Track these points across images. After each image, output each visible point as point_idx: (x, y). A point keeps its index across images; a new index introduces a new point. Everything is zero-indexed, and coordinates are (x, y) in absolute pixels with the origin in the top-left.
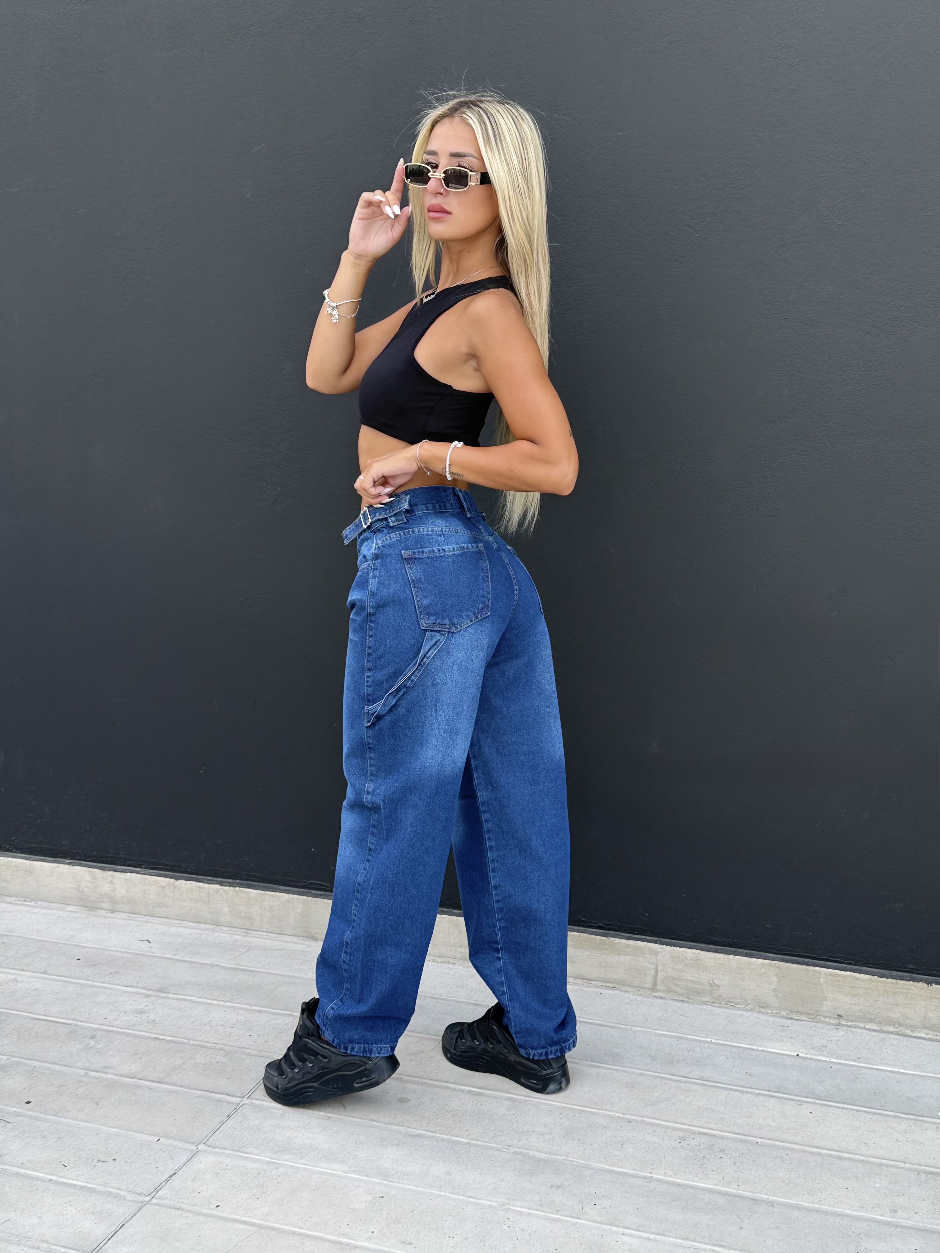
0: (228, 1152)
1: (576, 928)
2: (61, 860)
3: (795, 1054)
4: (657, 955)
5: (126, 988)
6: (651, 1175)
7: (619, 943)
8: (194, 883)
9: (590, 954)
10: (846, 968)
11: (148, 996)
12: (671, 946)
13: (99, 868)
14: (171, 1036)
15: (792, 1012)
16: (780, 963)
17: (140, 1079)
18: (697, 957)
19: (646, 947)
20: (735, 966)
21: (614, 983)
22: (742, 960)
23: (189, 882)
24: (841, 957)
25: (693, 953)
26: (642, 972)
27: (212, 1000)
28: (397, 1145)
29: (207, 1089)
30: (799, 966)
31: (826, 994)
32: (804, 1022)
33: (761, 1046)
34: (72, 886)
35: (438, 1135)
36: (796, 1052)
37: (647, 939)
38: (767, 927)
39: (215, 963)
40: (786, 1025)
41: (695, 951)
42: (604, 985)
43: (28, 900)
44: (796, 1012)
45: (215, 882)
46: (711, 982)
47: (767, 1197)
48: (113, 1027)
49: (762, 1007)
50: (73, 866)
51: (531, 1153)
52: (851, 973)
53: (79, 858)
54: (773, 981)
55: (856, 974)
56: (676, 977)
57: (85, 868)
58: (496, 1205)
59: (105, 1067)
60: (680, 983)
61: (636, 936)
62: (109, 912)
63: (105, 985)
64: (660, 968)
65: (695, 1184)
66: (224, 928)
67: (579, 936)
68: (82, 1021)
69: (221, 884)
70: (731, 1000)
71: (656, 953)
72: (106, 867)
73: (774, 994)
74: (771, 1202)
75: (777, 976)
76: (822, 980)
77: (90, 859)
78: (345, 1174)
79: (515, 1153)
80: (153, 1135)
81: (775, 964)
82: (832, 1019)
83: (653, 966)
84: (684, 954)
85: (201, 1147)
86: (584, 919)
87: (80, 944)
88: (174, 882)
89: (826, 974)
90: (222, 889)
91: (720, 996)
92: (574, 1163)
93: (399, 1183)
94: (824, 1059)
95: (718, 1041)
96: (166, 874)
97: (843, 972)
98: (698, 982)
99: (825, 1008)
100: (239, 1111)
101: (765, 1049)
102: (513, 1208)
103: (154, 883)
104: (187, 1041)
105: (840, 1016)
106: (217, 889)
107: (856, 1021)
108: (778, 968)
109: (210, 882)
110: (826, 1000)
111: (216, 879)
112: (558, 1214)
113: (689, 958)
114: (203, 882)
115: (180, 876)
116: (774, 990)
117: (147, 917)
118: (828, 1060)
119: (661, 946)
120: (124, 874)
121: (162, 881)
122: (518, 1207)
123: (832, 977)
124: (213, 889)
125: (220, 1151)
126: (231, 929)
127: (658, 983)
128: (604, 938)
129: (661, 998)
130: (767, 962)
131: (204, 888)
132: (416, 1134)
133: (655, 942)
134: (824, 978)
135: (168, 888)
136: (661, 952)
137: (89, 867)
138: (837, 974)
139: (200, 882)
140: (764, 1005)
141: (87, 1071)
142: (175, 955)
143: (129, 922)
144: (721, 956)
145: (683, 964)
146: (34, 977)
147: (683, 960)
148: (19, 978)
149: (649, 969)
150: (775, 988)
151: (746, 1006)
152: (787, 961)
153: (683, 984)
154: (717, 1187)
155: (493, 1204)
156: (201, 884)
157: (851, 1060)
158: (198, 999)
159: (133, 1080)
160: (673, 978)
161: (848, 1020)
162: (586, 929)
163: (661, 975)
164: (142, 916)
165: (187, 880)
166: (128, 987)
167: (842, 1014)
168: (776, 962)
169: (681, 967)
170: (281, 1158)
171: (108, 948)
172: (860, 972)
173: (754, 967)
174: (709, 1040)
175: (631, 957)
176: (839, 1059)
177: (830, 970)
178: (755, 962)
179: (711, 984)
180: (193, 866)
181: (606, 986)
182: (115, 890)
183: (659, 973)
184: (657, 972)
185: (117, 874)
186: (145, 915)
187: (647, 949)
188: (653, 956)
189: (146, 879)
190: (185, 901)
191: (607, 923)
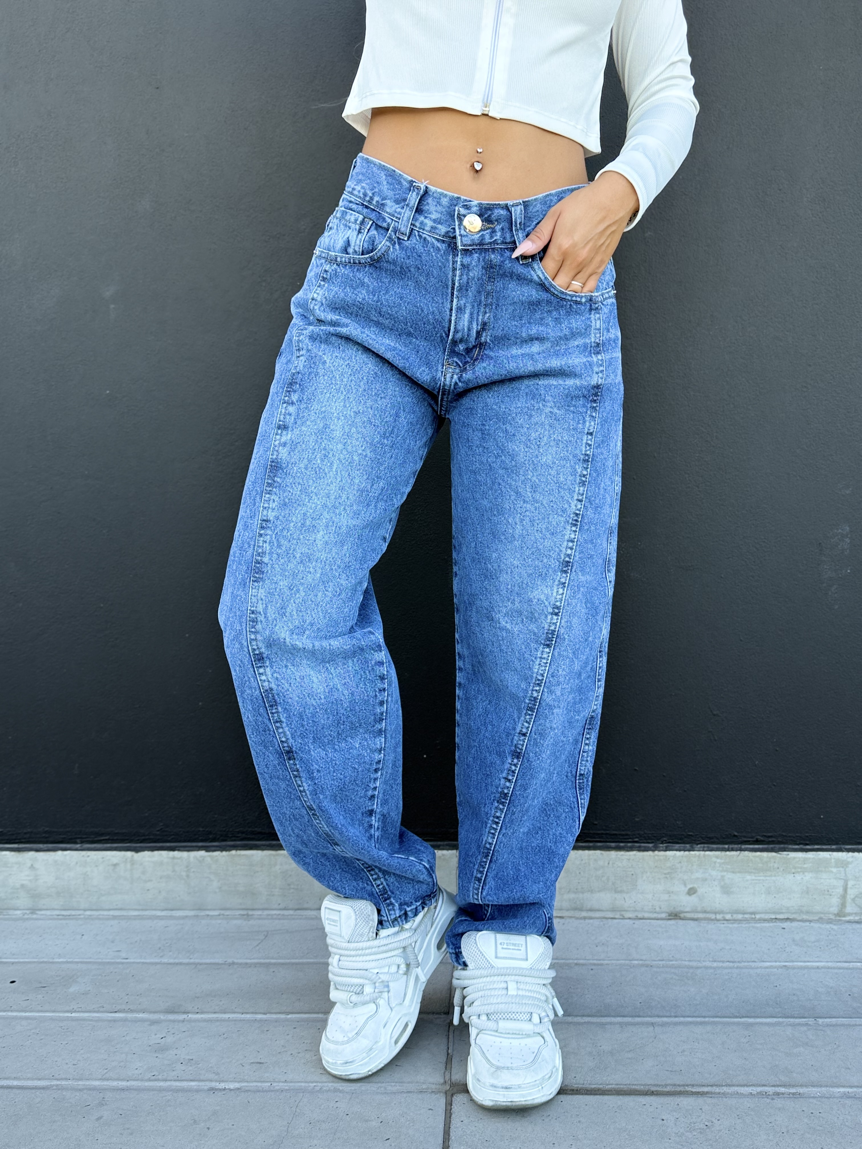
4: (847, 867)
7: (794, 858)
9: (754, 877)
11: (155, 1023)
19: (831, 859)
23: (156, 853)
26: (826, 892)
37: (823, 849)
42: (774, 917)
48: (127, 1080)
61: (808, 847)
62: (28, 912)
64: (850, 883)
68: (68, 1079)
69: (207, 849)
71: (845, 864)
83: (841, 883)
86: (736, 834)
88: (133, 856)
90: (209, 856)
96: (118, 846)
103: (99, 860)
106: (201, 857)
109: (186, 849)
114: (179, 850)
115: (141, 847)
117: (88, 913)
119: (851, 854)
120: (52, 853)
121: (113, 856)
124: (195, 857)
126: (222, 912)
128: (774, 854)
131: (180, 858)
135: (121, 865)
136: (852, 863)
139: (172, 851)
143: (64, 922)
149: (835, 887)
156: (176, 853)
158: (238, 1016)
163: (851, 893)
165: (151, 851)
166: (115, 1012)
175: (810, 875)
180: (158, 831)
181: (776, 919)
182: (37, 880)
183: (849, 891)
184: (845, 890)
185: (41, 855)
186: (85, 910)
187: (833, 860)
188: (841, 869)
189: (88, 856)
190: (150, 881)
191: (769, 834)
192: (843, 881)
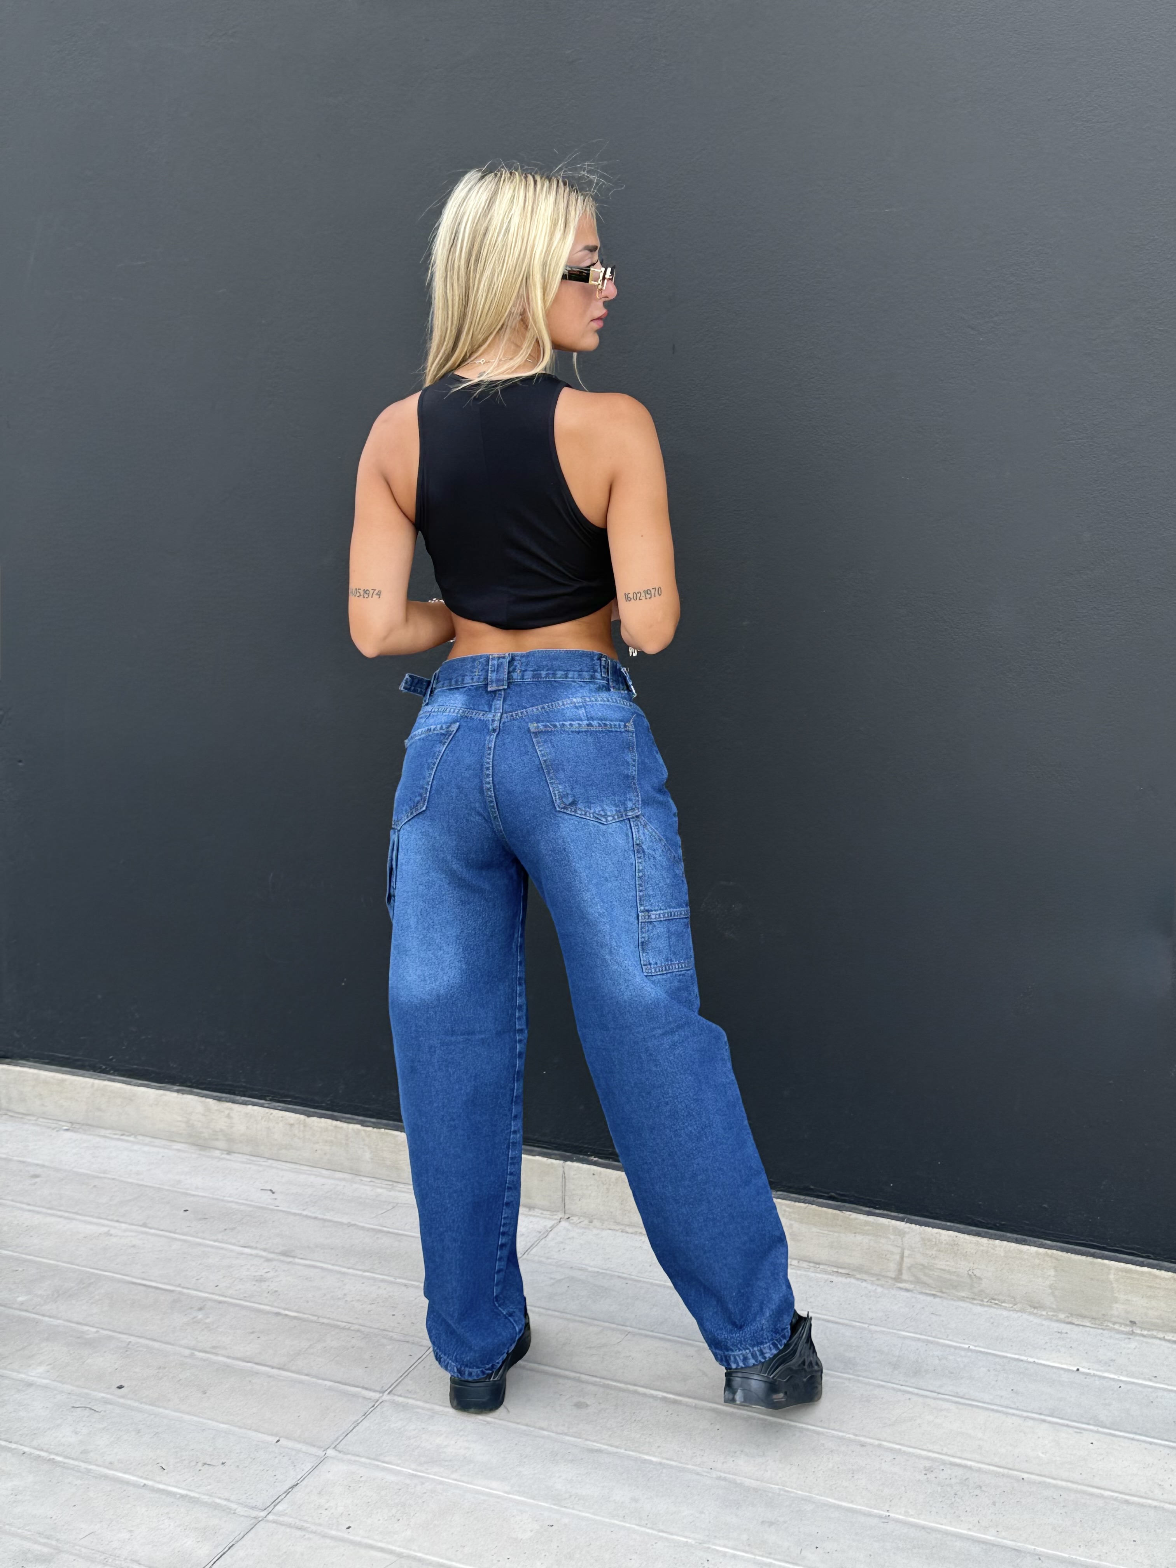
0: (363, 1460)
1: (802, 1197)
2: (168, 1086)
3: (1075, 1369)
4: (904, 1236)
5: (241, 1249)
6: (888, 1514)
7: (856, 1219)
8: (329, 1121)
9: (818, 1230)
10: (1143, 1262)
11: (268, 1260)
12: (921, 1226)
13: (214, 1098)
14: (298, 1312)
15: (1072, 1315)
16: (1060, 1253)
17: (257, 1364)
18: (955, 1241)
19: (889, 1226)
20: (1002, 1254)
21: (849, 1268)
22: (1011, 1247)
23: (323, 1120)
24: (1138, 1249)
25: (950, 1236)
26: (884, 1256)
27: (349, 1268)
28: (572, 1461)
29: (339, 1380)
30: (1083, 1258)
31: (1116, 1295)
32: (1088, 1329)
33: (1032, 1357)
34: (180, 1118)
35: (622, 1451)
36: (1075, 1365)
37: (891, 1216)
38: (1044, 1207)
39: (353, 1222)
40: (1064, 1331)
41: (951, 1233)
42: (836, 1270)
43: (127, 1134)
44: (1078, 1315)
45: (355, 1121)
46: (970, 1273)
47: (1033, 1547)
48: (226, 1297)
49: (1035, 1308)
50: (183, 1094)
51: (739, 1479)
52: (1149, 1270)
53: (190, 1084)
54: (1050, 1276)
55: (1155, 1270)
56: (926, 1264)
57: (196, 1098)
58: (693, 1542)
59: (214, 1347)
60: (931, 1273)
61: (877, 1211)
62: (225, 1152)
63: (216, 1244)
64: (907, 1253)
65: (943, 1527)
66: (365, 1179)
67: (806, 1208)
68: (188, 1288)
69: (363, 1124)
70: (995, 1297)
71: (902, 1234)
72: (222, 1097)
73: (1050, 1291)
74: (1038, 1555)
75: (1055, 1268)
76: (1112, 1277)
77: (204, 1086)
78: (506, 1495)
79: (719, 1478)
80: (272, 1435)
81: (1052, 1253)
82: (1123, 1326)
83: (898, 1250)
84: (938, 1235)
85: (331, 1452)
86: (812, 1187)
87: (188, 1192)
88: (305, 1120)
89: (1117, 1269)
90: (364, 1130)
91: (982, 1291)
92: (792, 1495)
93: (573, 1509)
94: (1112, 1376)
95: (977, 1348)
96: (295, 1109)
97: (1138, 1268)
98: (955, 1272)
99: (1115, 1313)
100: (378, 1409)
101: (1037, 1361)
102: (714, 1547)
103: (281, 1119)
104: (316, 1318)
105: (1133, 1323)
106: (358, 1129)
107: (1153, 1330)
108: (1057, 1259)
109: (348, 1121)
110: (1116, 1303)
111: (356, 1117)
112: (770, 1558)
113: (945, 1242)
114: (341, 1121)
115: (313, 1112)
116: (1050, 1287)
117: (270, 1161)
118: (1116, 1377)
119: (908, 1225)
120: (244, 1106)
121: (290, 1117)
122: (719, 1546)
123: (1124, 1274)
124: (353, 1129)
125: (353, 1458)
126: (373, 1180)
127: (904, 1272)
128: (838, 1212)
129: (907, 1290)
130: (1042, 1251)
131: (341, 1128)
132: (596, 1448)
133: (902, 1220)
134: (1114, 1274)
135: (297, 1126)
136: (908, 1233)
137: (203, 1097)
138: (1131, 1271)
139: (337, 1120)
140: (1037, 1305)
141: (193, 1351)
142: (304, 1210)
143: (248, 1166)
144: (984, 1241)
145: (935, 1249)
146: (131, 1231)
147: (935, 1244)
148: (113, 1231)
149: (892, 1253)
150: (1052, 1284)
151: (1015, 1305)
152: (1067, 1251)
153: (936, 1274)
154: (970, 1533)
155: (690, 1541)
156: (338, 1123)
157: (1145, 1379)
158: (330, 1267)
159: (249, 1364)
160: (922, 1265)
161: (1142, 1329)
162: (815, 1199)
163: (907, 1262)
164: (265, 1160)
165: (321, 1117)
166: (245, 1247)
167: (1136, 1320)
168: (1055, 1252)
169: (933, 1252)
170: (428, 1471)
171: (222, 1198)
172: (1160, 1268)
173: (1026, 1257)
174: (967, 1346)
175: (870, 1237)
176: (1130, 1377)
177: (1122, 1264)
178: (1028, 1250)
179: (970, 1276)
180: (328, 1101)
181: (837, 1272)
182: (233, 1127)
183: (905, 1259)
184: (902, 1257)
185: (236, 1107)
186: (268, 1159)
187: (891, 1228)
188: (898, 1237)
189: (272, 1114)
190: (318, 1143)
191: (842, 1193)
192: (900, 1249)
